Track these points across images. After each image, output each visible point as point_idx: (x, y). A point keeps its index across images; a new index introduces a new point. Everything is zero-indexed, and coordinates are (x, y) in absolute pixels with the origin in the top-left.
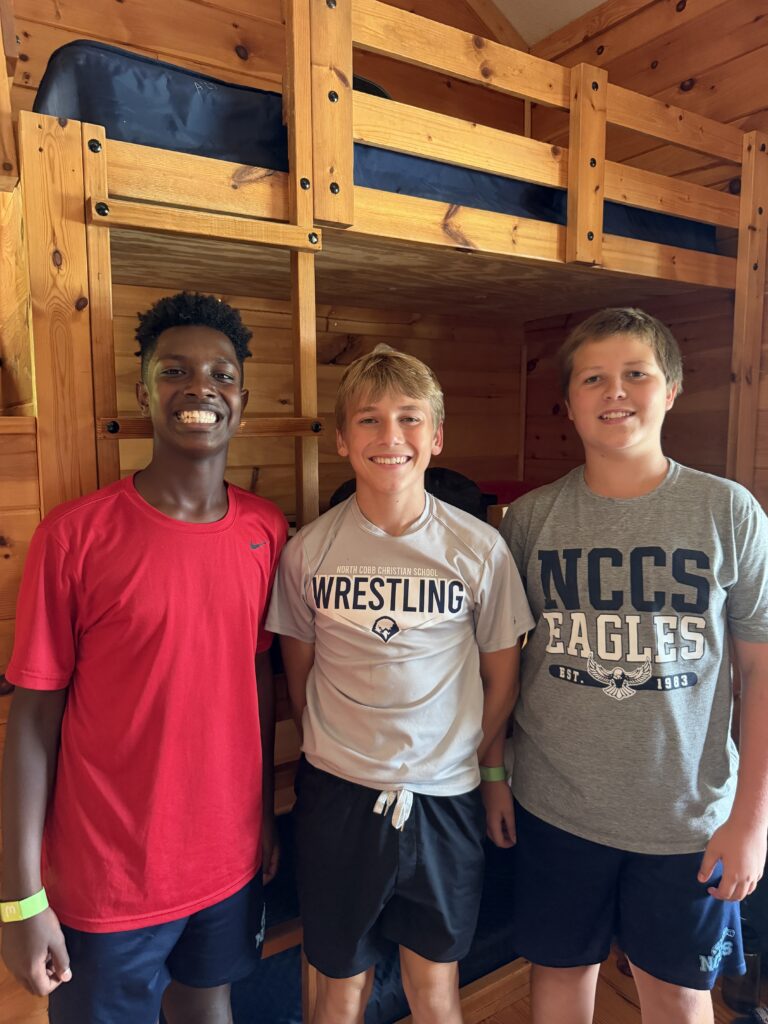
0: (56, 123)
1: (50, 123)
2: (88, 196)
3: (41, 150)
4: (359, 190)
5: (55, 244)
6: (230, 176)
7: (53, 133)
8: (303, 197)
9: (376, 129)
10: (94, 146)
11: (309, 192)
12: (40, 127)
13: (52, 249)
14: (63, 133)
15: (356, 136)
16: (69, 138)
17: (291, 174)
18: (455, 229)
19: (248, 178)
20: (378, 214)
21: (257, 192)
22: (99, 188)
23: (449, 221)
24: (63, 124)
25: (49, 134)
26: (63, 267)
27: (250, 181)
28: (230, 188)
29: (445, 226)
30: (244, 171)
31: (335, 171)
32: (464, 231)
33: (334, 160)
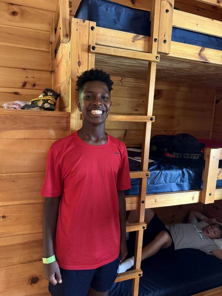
0: (82, 21)
1: (80, 21)
2: (89, 44)
3: (77, 30)
4: (172, 42)
5: (79, 59)
6: (132, 38)
7: (81, 25)
8: (155, 44)
9: (180, 22)
10: (92, 28)
11: (156, 43)
12: (77, 23)
13: (78, 61)
14: (84, 25)
15: (173, 24)
16: (85, 26)
17: (151, 37)
18: (203, 55)
19: (138, 38)
20: (178, 50)
21: (140, 43)
22: (93, 42)
23: (201, 53)
24: (84, 22)
25: (80, 25)
26: (81, 66)
27: (138, 40)
28: (132, 42)
29: (200, 54)
30: (136, 36)
31: (166, 36)
32: (206, 56)
33: (165, 32)
